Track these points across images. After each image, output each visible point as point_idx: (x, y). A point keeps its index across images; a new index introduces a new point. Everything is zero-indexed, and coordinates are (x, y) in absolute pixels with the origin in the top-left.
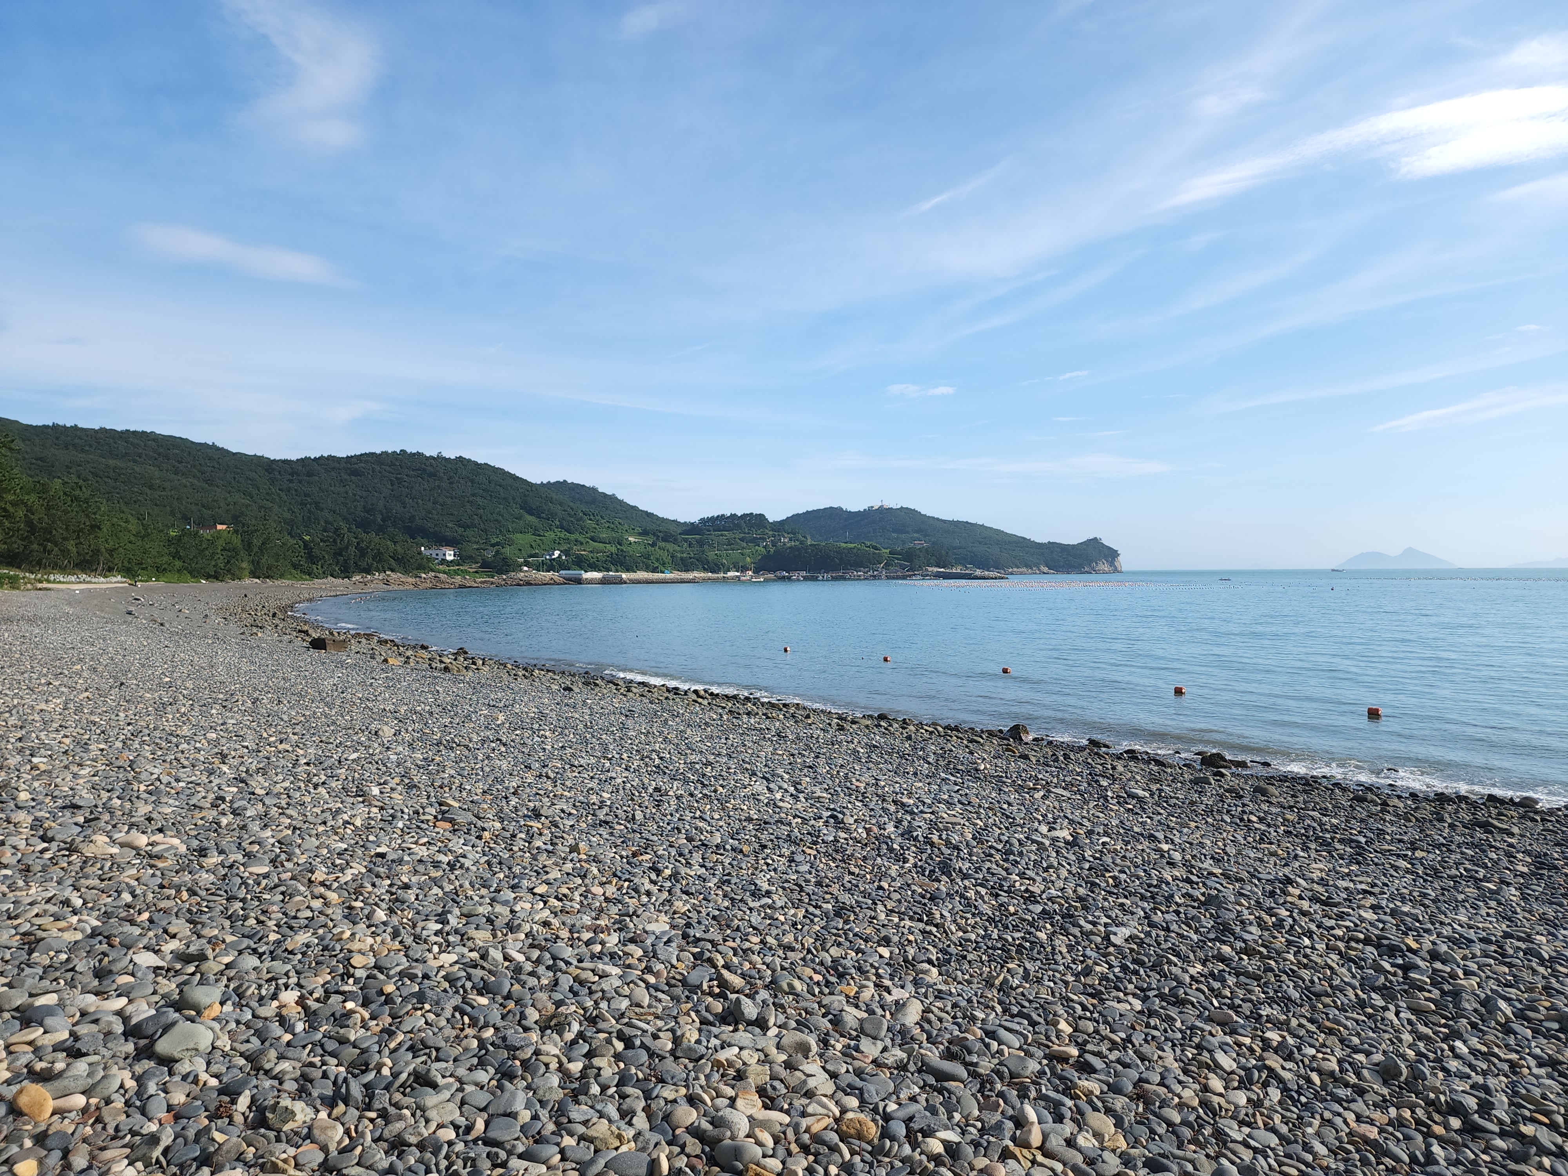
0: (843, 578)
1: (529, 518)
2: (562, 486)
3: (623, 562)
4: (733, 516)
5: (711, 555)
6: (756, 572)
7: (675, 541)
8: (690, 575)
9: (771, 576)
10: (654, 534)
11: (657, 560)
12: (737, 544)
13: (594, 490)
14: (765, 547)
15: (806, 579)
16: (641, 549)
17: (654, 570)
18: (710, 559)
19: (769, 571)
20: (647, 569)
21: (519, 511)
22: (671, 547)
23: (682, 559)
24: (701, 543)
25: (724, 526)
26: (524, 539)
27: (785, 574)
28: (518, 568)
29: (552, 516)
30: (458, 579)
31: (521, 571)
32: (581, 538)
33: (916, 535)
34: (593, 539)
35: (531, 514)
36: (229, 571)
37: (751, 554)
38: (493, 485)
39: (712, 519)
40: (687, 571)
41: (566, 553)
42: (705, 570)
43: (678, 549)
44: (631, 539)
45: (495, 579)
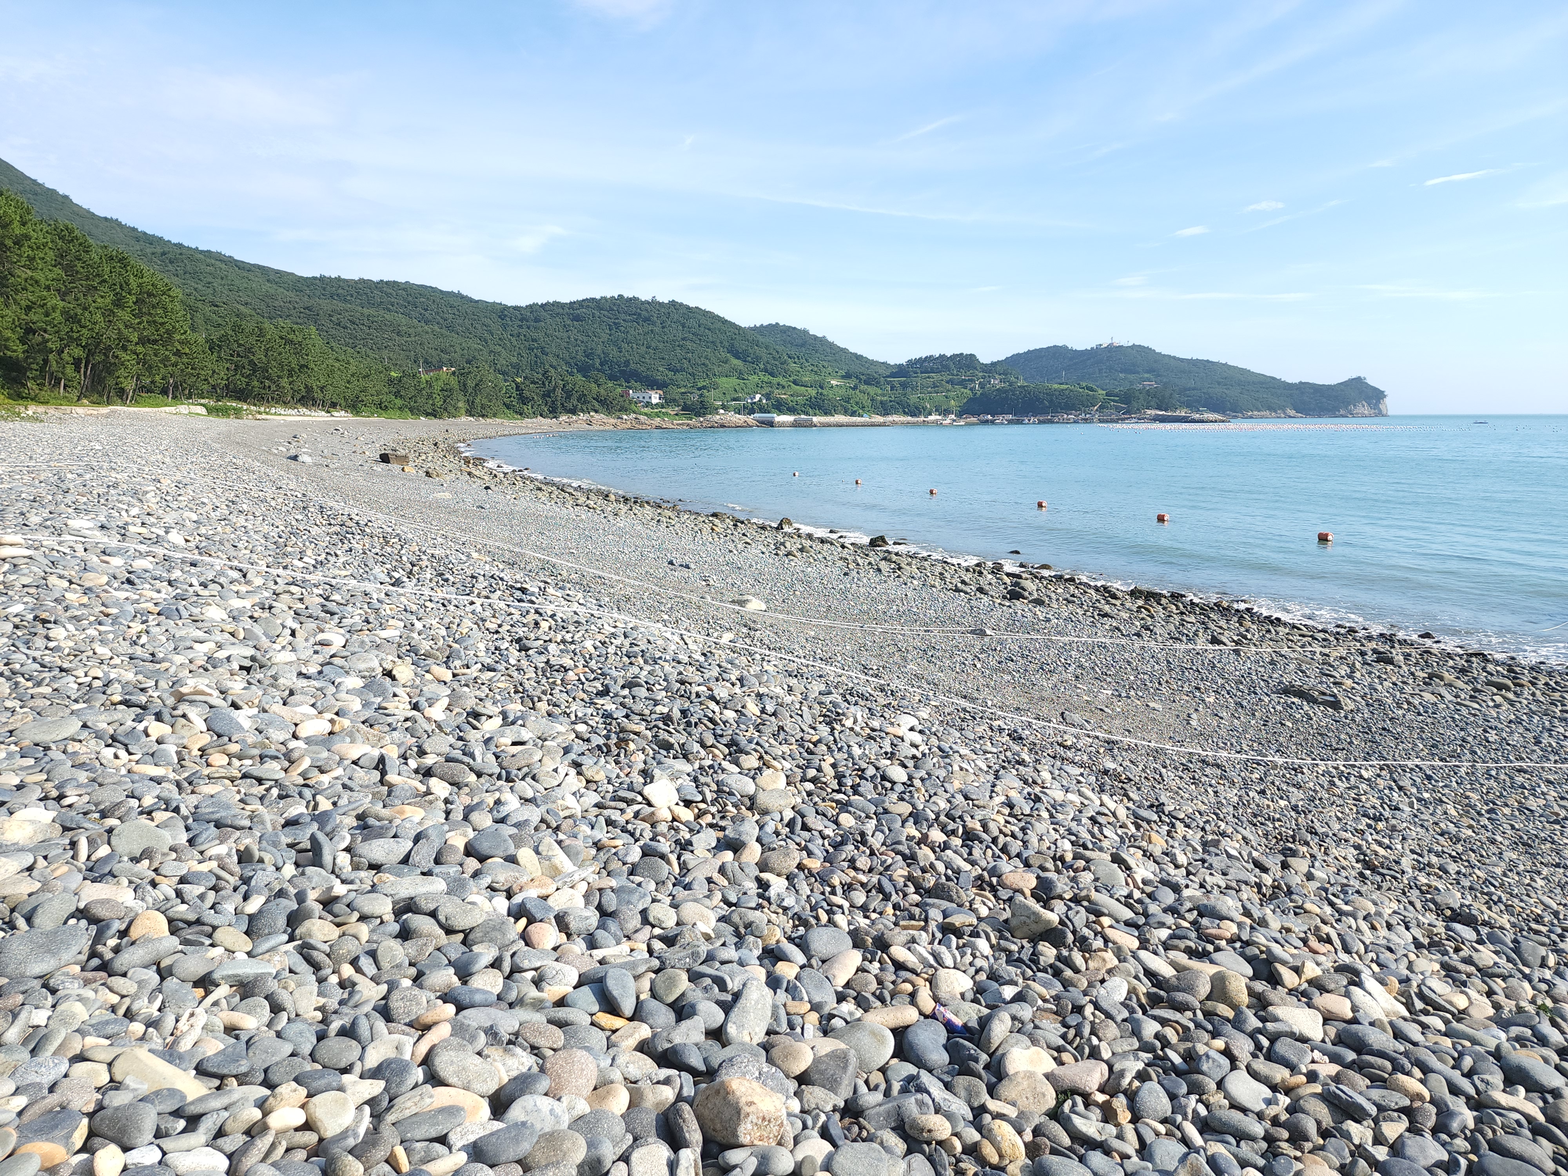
0: (1051, 422)
1: (735, 362)
2: (774, 328)
3: (820, 406)
4: (942, 357)
5: (913, 398)
6: (960, 415)
7: (878, 384)
8: (890, 418)
9: (974, 419)
10: (857, 377)
11: (857, 403)
12: (942, 386)
13: (805, 332)
14: (971, 389)
15: (1010, 422)
16: (842, 392)
17: (853, 414)
18: (911, 403)
19: (973, 415)
20: (846, 412)
21: (724, 355)
22: (872, 390)
23: (881, 402)
24: (904, 386)
25: (932, 368)
26: (728, 383)
27: (989, 417)
28: (715, 410)
29: (757, 360)
30: (657, 421)
31: (717, 413)
32: (783, 382)
33: (1146, 375)
34: (795, 383)
35: (738, 358)
36: (445, 409)
37: (957, 396)
38: (702, 329)
39: (920, 361)
40: (886, 414)
41: (768, 396)
42: (905, 413)
43: (880, 392)
44: (834, 382)
45: (692, 422)
